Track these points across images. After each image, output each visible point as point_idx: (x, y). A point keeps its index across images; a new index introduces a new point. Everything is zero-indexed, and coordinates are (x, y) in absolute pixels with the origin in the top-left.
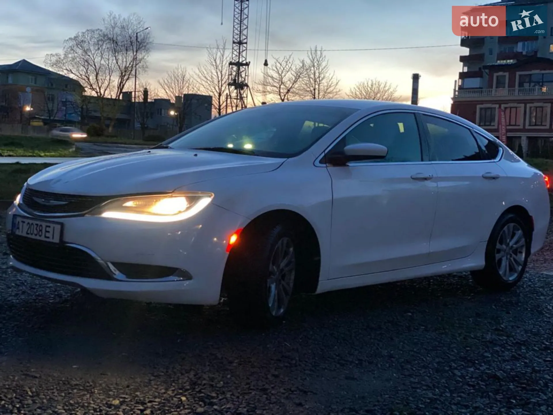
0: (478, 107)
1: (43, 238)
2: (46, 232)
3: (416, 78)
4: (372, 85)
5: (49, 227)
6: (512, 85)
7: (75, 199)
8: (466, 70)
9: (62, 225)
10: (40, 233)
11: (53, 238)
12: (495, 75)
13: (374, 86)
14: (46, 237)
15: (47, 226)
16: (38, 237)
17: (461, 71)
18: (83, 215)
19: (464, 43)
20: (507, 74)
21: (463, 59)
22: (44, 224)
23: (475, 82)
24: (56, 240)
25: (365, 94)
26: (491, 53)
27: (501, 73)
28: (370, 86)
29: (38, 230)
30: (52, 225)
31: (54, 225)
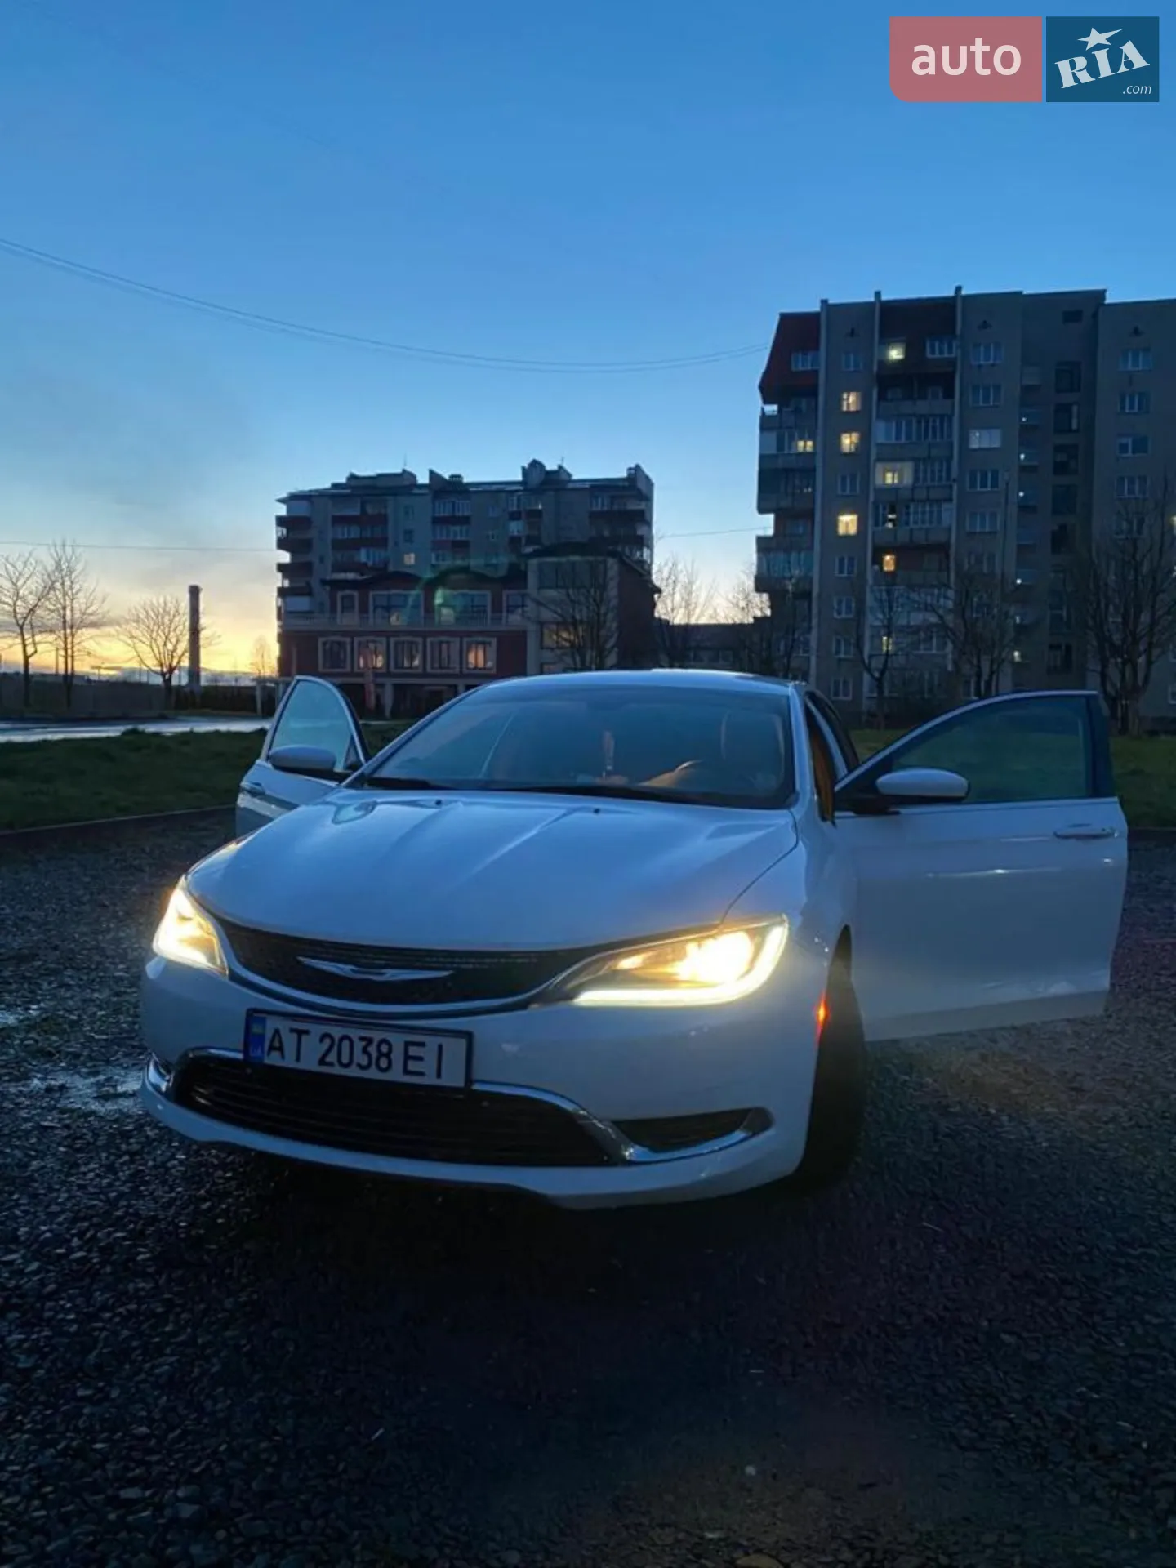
0: (321, 640)
1: (396, 1075)
2: (407, 1057)
3: (195, 592)
4: (165, 603)
5: (422, 1044)
6: (364, 609)
7: (473, 960)
8: (287, 583)
9: (469, 1036)
10: (384, 1063)
11: (439, 1075)
12: (340, 594)
13: (169, 605)
14: (406, 1072)
15: (407, 1044)
16: (373, 1074)
17: (280, 585)
18: (523, 1006)
19: (282, 544)
20: (356, 594)
21: (281, 568)
22: (397, 1040)
23: (302, 603)
24: (453, 1078)
25: (154, 617)
26: (322, 560)
27: (348, 592)
28: (163, 605)
29: (374, 1054)
30: (432, 1042)
31: (444, 1041)
